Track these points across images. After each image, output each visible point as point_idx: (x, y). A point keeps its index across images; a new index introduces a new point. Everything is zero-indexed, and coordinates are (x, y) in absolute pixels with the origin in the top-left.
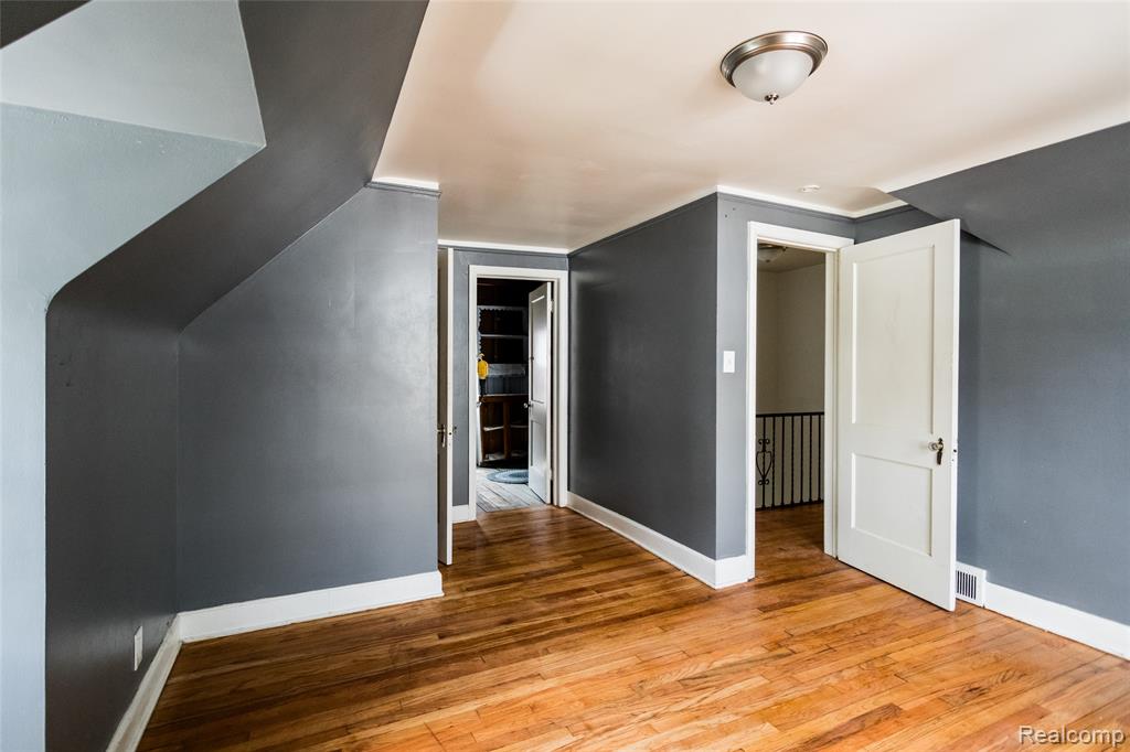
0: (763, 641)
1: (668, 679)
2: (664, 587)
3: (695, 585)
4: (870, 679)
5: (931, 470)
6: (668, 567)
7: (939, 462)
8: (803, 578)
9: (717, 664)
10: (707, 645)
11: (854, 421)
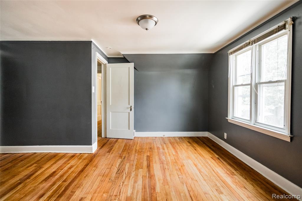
0: (117, 158)
1: (114, 175)
2: (80, 159)
3: (86, 155)
4: (140, 154)
5: (129, 113)
6: (73, 154)
7: (131, 110)
8: (106, 143)
9: (117, 166)
10: (110, 164)
11: (111, 104)
